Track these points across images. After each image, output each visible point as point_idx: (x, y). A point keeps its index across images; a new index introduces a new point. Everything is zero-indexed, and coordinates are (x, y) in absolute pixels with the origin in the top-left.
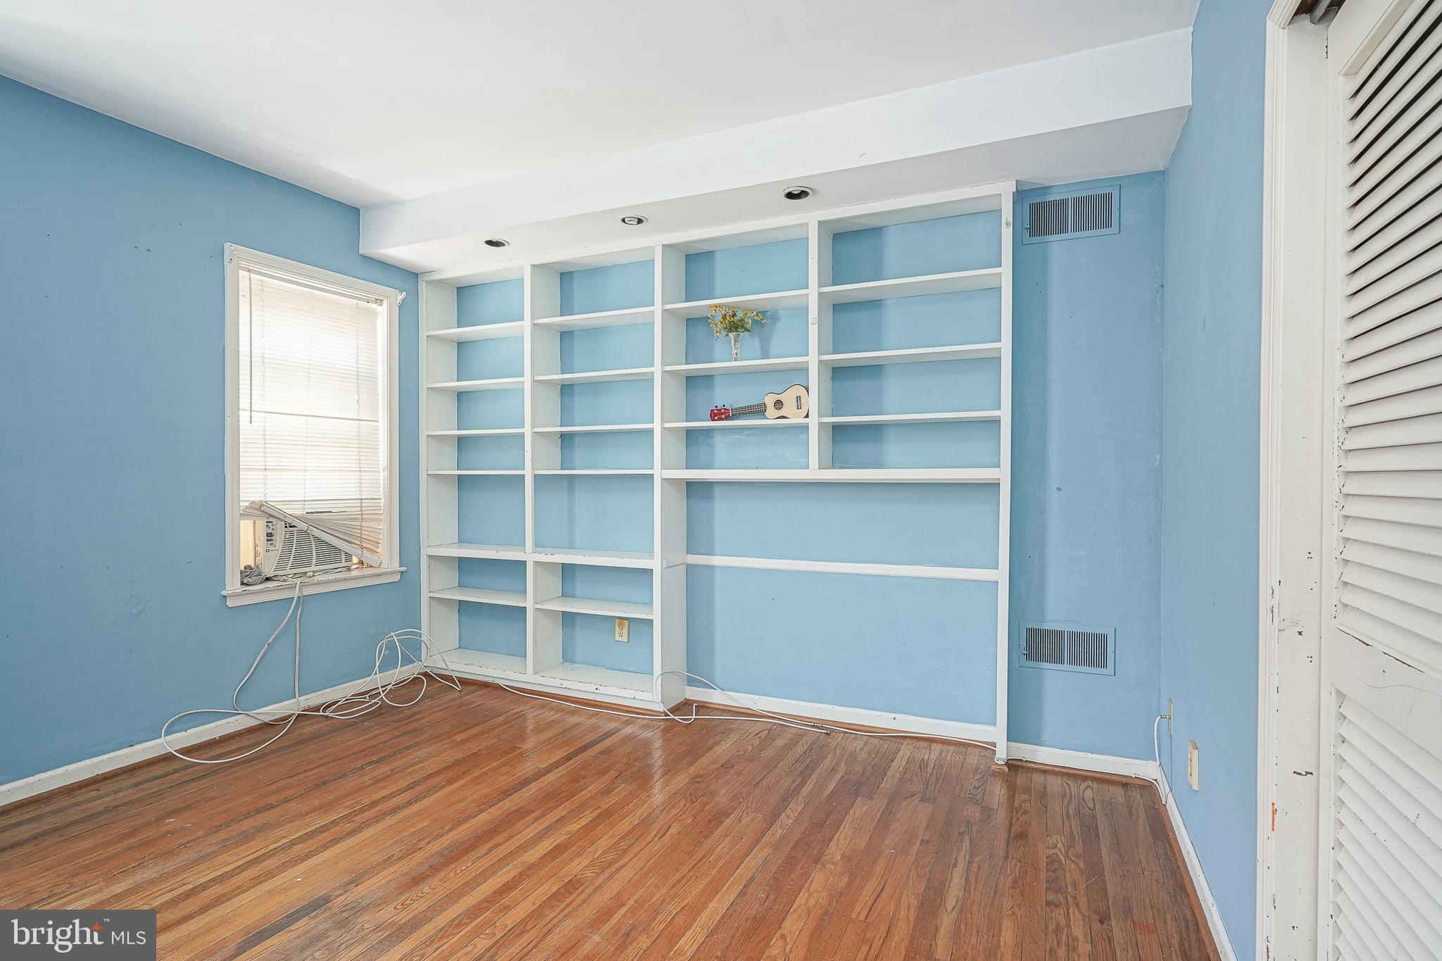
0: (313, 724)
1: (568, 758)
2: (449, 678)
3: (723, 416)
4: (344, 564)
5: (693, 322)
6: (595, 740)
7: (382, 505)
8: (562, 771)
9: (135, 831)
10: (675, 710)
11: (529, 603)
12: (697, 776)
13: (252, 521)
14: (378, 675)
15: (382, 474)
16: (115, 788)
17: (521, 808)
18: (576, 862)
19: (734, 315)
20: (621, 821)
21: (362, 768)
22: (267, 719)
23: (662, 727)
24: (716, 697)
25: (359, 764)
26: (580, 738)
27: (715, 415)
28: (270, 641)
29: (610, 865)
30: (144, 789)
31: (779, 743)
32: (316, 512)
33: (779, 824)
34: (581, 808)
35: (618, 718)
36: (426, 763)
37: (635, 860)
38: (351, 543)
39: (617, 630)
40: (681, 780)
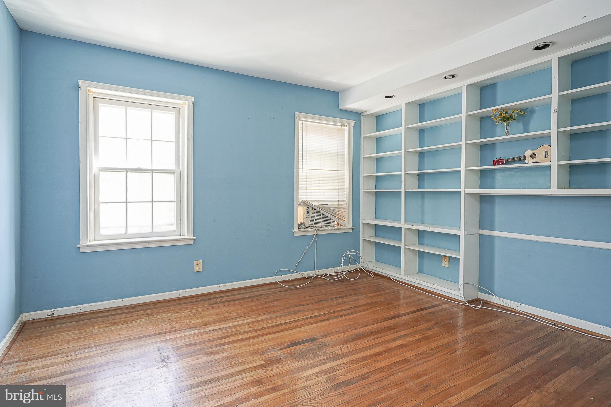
0: (320, 281)
1: (414, 312)
2: (369, 272)
3: (500, 163)
4: (332, 224)
5: (483, 119)
6: (428, 307)
7: (346, 202)
8: (411, 316)
9: (266, 303)
10: (470, 302)
11: (402, 245)
12: (476, 333)
13: (302, 207)
14: (343, 267)
15: (346, 191)
16: (262, 289)
17: (390, 327)
18: (409, 353)
19: (506, 113)
20: (433, 342)
21: (334, 299)
22: (306, 276)
23: (462, 308)
24: (495, 300)
25: (333, 297)
26: (421, 305)
27: (496, 163)
28: (307, 249)
29: (424, 358)
30: (269, 291)
31: (529, 328)
32: (323, 205)
33: (518, 365)
34: (416, 332)
35: (441, 300)
36: (357, 302)
37: (436, 360)
38: (335, 216)
39: (443, 261)
40: (469, 332)
